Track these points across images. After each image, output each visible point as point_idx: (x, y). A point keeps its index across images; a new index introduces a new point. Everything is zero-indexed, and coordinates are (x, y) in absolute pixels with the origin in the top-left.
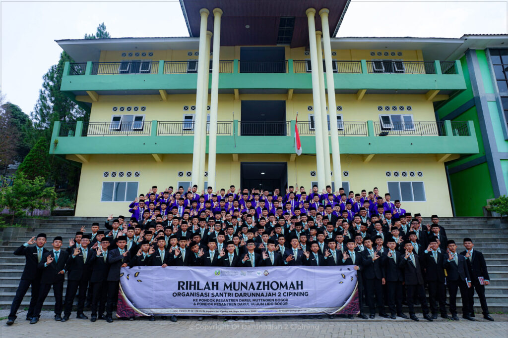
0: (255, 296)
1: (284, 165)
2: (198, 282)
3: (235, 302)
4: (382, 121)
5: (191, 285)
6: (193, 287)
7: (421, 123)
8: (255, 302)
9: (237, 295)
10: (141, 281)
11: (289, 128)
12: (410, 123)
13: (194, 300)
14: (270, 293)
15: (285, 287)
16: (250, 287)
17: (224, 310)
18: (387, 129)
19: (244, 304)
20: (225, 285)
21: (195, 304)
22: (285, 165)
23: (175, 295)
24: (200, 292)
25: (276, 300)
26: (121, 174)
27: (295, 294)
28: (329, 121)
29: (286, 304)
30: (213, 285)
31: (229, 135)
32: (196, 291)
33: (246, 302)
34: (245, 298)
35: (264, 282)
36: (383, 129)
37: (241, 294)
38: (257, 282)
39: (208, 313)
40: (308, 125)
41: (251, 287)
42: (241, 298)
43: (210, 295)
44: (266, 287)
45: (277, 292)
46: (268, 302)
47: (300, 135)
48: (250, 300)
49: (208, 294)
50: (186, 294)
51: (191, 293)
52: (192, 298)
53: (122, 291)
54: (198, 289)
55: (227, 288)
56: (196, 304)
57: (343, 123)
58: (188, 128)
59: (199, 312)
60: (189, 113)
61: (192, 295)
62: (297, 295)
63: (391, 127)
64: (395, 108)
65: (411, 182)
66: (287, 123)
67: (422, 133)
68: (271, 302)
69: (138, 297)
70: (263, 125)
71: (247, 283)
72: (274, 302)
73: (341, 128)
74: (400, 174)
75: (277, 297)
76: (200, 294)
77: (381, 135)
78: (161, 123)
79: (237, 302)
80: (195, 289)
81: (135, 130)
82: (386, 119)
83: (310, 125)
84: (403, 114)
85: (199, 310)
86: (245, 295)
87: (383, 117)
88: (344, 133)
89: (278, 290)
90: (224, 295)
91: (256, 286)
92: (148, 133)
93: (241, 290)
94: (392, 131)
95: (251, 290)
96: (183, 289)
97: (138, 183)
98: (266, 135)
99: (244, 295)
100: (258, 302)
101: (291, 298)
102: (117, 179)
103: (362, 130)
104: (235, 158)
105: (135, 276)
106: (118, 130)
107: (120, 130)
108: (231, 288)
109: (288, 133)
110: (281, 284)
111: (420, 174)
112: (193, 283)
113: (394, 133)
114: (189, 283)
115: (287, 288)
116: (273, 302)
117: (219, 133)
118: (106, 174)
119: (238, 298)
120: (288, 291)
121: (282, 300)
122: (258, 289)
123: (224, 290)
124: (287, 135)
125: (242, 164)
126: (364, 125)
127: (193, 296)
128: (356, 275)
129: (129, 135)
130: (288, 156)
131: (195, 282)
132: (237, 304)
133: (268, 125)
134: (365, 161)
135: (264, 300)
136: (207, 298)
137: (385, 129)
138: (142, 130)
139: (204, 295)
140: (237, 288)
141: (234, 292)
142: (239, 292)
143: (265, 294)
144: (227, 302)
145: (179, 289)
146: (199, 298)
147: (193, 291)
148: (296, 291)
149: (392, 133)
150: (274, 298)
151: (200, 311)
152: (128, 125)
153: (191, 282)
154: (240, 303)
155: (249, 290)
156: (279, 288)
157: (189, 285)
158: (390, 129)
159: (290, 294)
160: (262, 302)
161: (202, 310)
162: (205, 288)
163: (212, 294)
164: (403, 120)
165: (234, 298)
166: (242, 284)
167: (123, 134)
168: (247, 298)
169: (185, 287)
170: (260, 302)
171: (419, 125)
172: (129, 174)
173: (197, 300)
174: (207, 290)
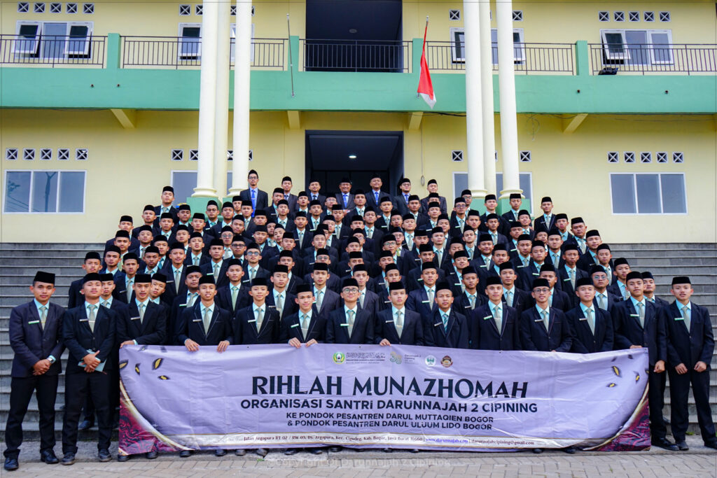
0: (420, 408)
1: (397, 137)
2: (297, 378)
3: (377, 420)
4: (605, 42)
5: (280, 384)
6: (285, 388)
7: (688, 47)
8: (421, 422)
9: (381, 404)
10: (168, 378)
11: (409, 57)
12: (666, 47)
13: (288, 415)
14: (453, 405)
15: (487, 393)
16: (410, 389)
17: (354, 436)
18: (617, 62)
19: (396, 423)
20: (357, 383)
21: (290, 423)
22: (400, 137)
23: (246, 404)
24: (302, 398)
25: (467, 419)
26: (46, 154)
27: (509, 408)
28: (495, 43)
29: (489, 427)
30: (330, 384)
31: (281, 69)
32: (294, 396)
33: (401, 420)
34: (397, 411)
35: (441, 382)
36: (606, 61)
37: (390, 401)
38: (426, 380)
39: (319, 440)
40: (449, 49)
41: (413, 388)
42: (390, 410)
43: (324, 404)
44: (446, 392)
45: (469, 402)
46: (449, 421)
47: (430, 72)
48: (409, 417)
49: (318, 403)
50: (270, 402)
51: (282, 401)
52: (284, 410)
53: (128, 400)
54: (297, 392)
55: (361, 390)
56: (292, 421)
57: (523, 46)
58: (189, 55)
59: (300, 441)
60: (191, 21)
61: (285, 404)
62: (513, 410)
63: (626, 58)
64: (634, 17)
65: (659, 174)
66: (404, 44)
67: (691, 69)
68: (454, 422)
69: (164, 411)
70: (354, 47)
71: (403, 378)
72: (462, 423)
73: (519, 59)
74: (638, 158)
75: (469, 414)
76: (301, 402)
77: (602, 73)
78: (127, 39)
79: (381, 420)
80: (289, 392)
81: (70, 56)
82: (614, 41)
83: (454, 49)
84: (652, 29)
85: (299, 435)
86: (399, 404)
87: (608, 36)
88: (524, 68)
89: (472, 398)
90: (354, 404)
91: (423, 387)
92: (100, 62)
93: (391, 393)
94: (627, 65)
95: (413, 394)
96: (264, 392)
97: (84, 173)
98: (359, 70)
99: (397, 405)
100: (427, 420)
101: (499, 416)
102: (38, 165)
103: (562, 64)
104: (294, 119)
105: (154, 368)
106: (31, 56)
107: (37, 55)
108: (369, 389)
109: (405, 66)
110: (479, 385)
111: (678, 157)
112: (285, 380)
113: (632, 69)
114: (276, 380)
115: (490, 394)
116: (459, 421)
117: (257, 64)
118: (12, 154)
119: (385, 411)
120: (493, 401)
121: (479, 420)
122: (427, 393)
123: (354, 394)
124: (405, 71)
125: (308, 135)
126: (569, 51)
127: (286, 406)
128: (646, 371)
129: (56, 66)
130: (404, 116)
131: (290, 378)
132: (381, 424)
133: (363, 47)
134: (565, 131)
135: (440, 417)
136: (317, 410)
137: (613, 62)
138: (88, 56)
139: (310, 404)
140: (381, 389)
141: (375, 398)
142: (386, 398)
143: (442, 406)
144: (360, 420)
145: (255, 392)
146: (298, 410)
147: (285, 396)
148: (511, 401)
149: (627, 69)
150: (462, 414)
151: (302, 437)
152: (53, 43)
153: (280, 378)
154: (388, 420)
155: (408, 394)
156: (474, 394)
157: (277, 384)
158: (622, 62)
159: (496, 407)
160: (436, 422)
161: (306, 435)
162: (313, 390)
163: (327, 402)
164: (650, 40)
165: (375, 410)
166: (393, 382)
167: (43, 64)
168: (404, 411)
169: (267, 388)
170: (432, 421)
171: (684, 51)
172: (64, 155)
173: (294, 415)
174: (316, 395)
